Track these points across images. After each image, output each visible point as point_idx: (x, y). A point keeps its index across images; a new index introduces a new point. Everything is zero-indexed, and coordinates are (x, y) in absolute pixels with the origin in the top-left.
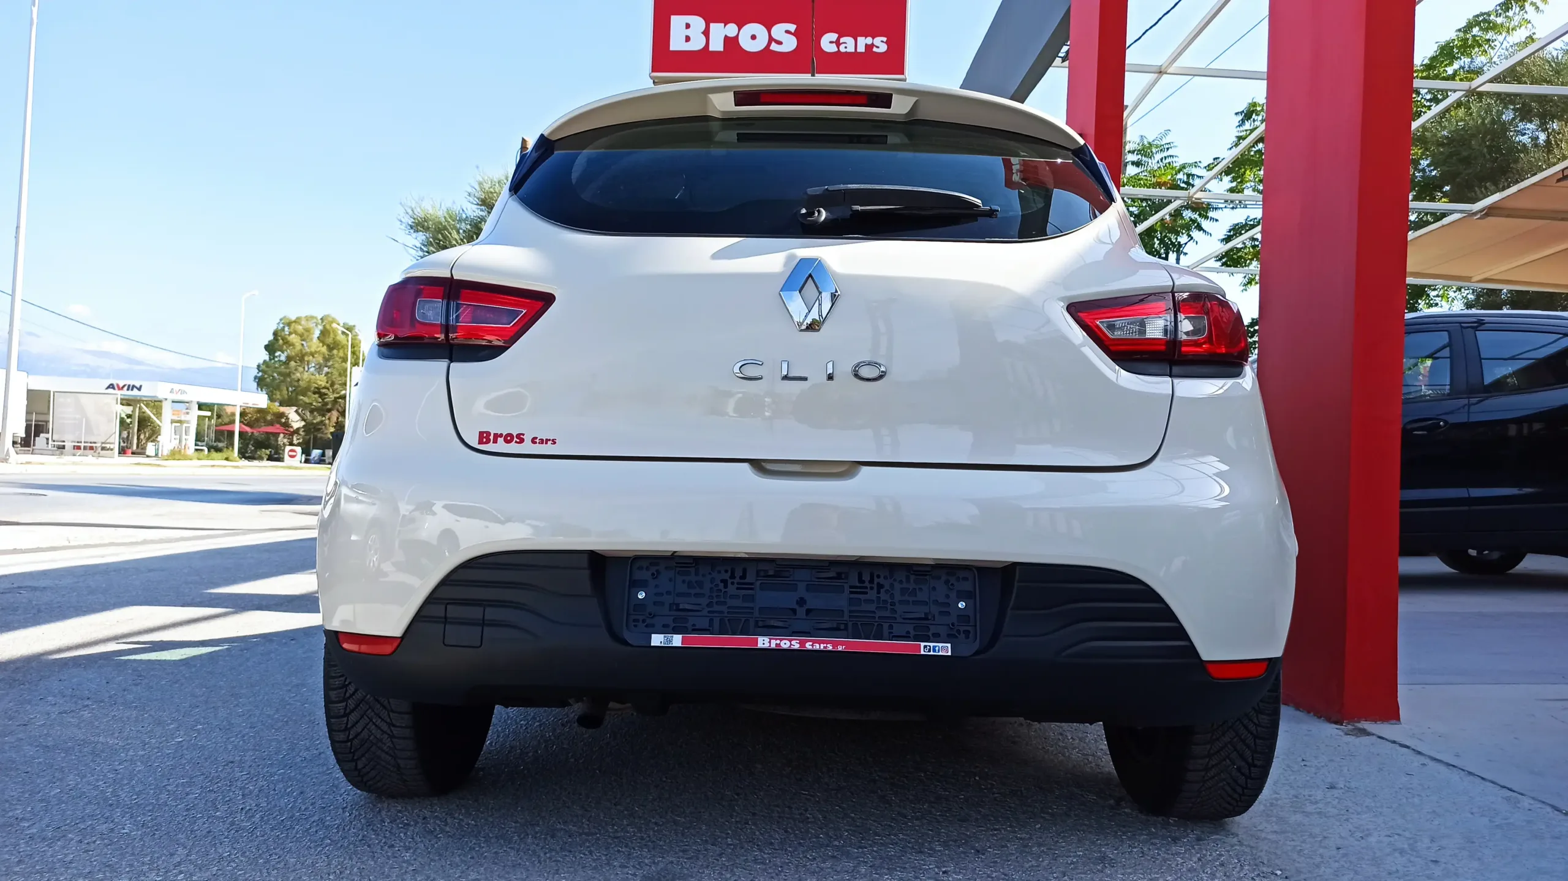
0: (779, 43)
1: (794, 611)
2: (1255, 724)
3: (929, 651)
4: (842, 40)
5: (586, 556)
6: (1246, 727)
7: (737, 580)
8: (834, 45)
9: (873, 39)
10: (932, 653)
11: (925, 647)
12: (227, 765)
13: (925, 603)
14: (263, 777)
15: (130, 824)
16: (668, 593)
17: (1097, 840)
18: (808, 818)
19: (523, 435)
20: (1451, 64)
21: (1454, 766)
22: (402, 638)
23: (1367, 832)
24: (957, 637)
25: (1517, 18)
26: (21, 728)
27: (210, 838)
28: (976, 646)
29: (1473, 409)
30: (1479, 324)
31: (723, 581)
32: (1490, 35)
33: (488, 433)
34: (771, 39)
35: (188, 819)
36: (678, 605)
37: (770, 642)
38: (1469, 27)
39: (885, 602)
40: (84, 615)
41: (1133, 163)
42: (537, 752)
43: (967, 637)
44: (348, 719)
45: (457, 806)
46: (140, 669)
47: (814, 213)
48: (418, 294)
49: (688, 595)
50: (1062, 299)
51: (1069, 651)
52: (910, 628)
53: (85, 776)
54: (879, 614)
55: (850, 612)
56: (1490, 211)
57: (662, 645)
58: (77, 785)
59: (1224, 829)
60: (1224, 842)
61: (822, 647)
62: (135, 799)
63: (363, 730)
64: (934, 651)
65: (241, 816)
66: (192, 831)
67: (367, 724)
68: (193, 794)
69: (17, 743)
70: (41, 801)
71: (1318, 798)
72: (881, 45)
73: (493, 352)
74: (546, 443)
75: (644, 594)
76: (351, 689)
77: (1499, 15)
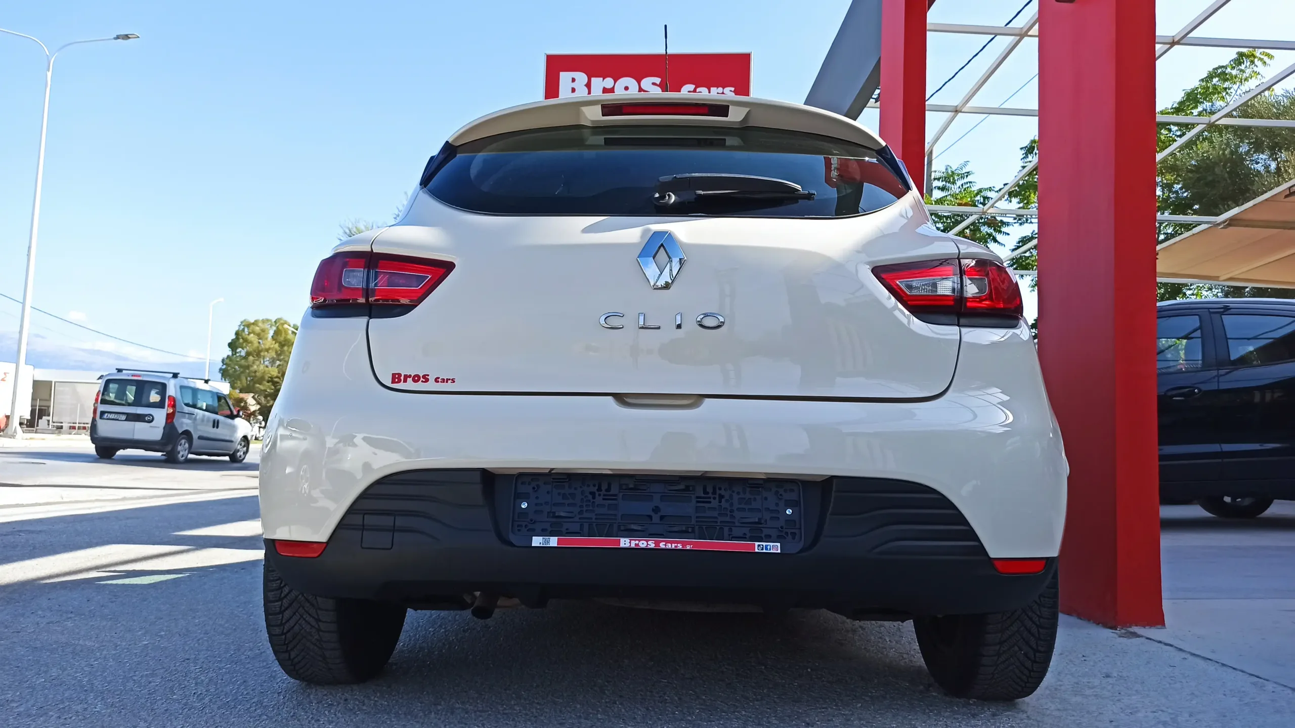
0: (648, 92)
1: (650, 517)
2: (1038, 615)
3: (762, 549)
5: (479, 472)
6: (1031, 619)
7: (603, 492)
10: (764, 551)
11: (759, 546)
12: (184, 661)
13: (759, 510)
14: (213, 670)
15: (101, 704)
16: (546, 503)
17: (909, 716)
18: (666, 700)
19: (428, 375)
20: (1196, 107)
21: (1210, 659)
22: (327, 543)
23: (1136, 710)
24: (785, 538)
25: (1248, 71)
26: (15, 634)
27: (167, 714)
28: (801, 545)
29: (1221, 379)
30: (1226, 309)
31: (591, 493)
32: (1226, 84)
33: (400, 375)
34: (641, 90)
35: (149, 701)
36: (554, 513)
37: (630, 543)
38: (1210, 77)
39: (726, 509)
40: (71, 551)
41: (939, 188)
42: (441, 651)
43: (794, 538)
44: (283, 617)
45: (374, 691)
46: (115, 590)
47: (665, 197)
48: (345, 265)
49: (563, 504)
50: (868, 263)
51: (877, 550)
52: (746, 530)
53: (65, 669)
54: (720, 519)
55: (697, 517)
56: (1232, 222)
57: (541, 545)
58: (59, 676)
59: (1015, 708)
60: (1016, 717)
61: (673, 547)
62: (106, 686)
63: (295, 625)
64: (766, 549)
65: (194, 699)
66: (152, 710)
67: (300, 619)
68: (154, 682)
69: (11, 645)
70: (28, 688)
71: (1096, 684)
73: (406, 309)
74: (447, 382)
75: (526, 505)
76: (286, 590)
77: (1233, 68)
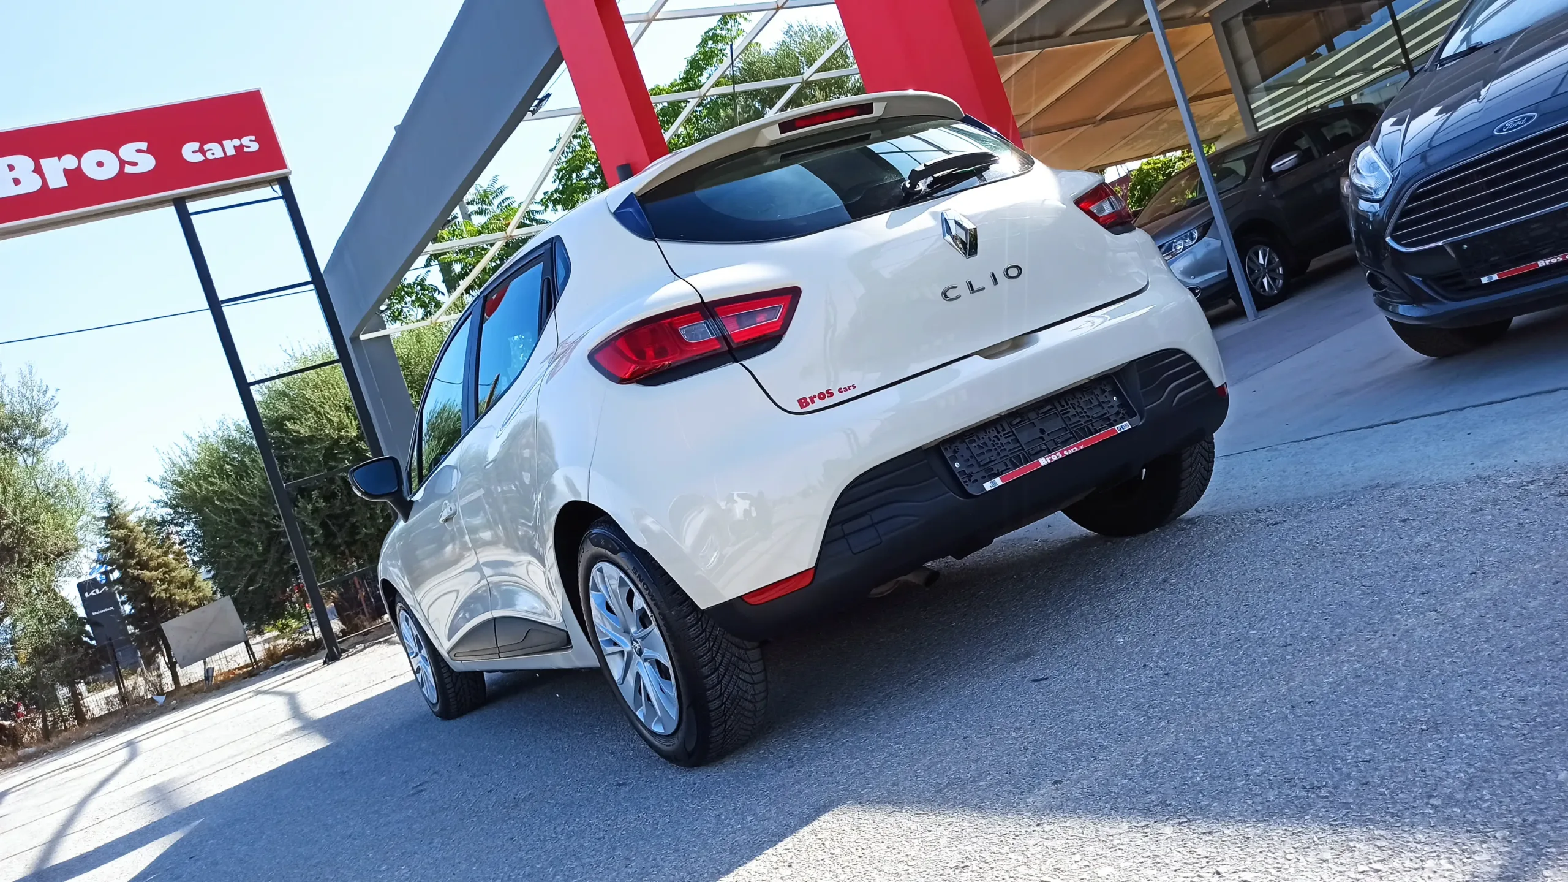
0: (134, 164)
1: (1042, 438)
3: (1121, 430)
4: (206, 147)
7: (1003, 432)
8: (199, 154)
9: (240, 139)
10: (1123, 431)
11: (1117, 428)
13: (1100, 405)
16: (970, 457)
19: (830, 389)
20: (701, 75)
22: (816, 567)
24: (1126, 417)
25: (734, 29)
28: (1138, 417)
32: (720, 46)
33: (805, 399)
34: (123, 163)
36: (981, 462)
37: (1046, 460)
38: (704, 42)
39: (1081, 413)
43: (1129, 416)
47: (917, 185)
49: (984, 453)
50: (1071, 199)
51: (1172, 405)
52: (1102, 422)
54: (1082, 421)
55: (1069, 425)
57: (992, 488)
61: (1073, 451)
64: (1123, 428)
72: (251, 144)
73: (771, 343)
74: (849, 389)
75: (959, 464)
77: (722, 29)
